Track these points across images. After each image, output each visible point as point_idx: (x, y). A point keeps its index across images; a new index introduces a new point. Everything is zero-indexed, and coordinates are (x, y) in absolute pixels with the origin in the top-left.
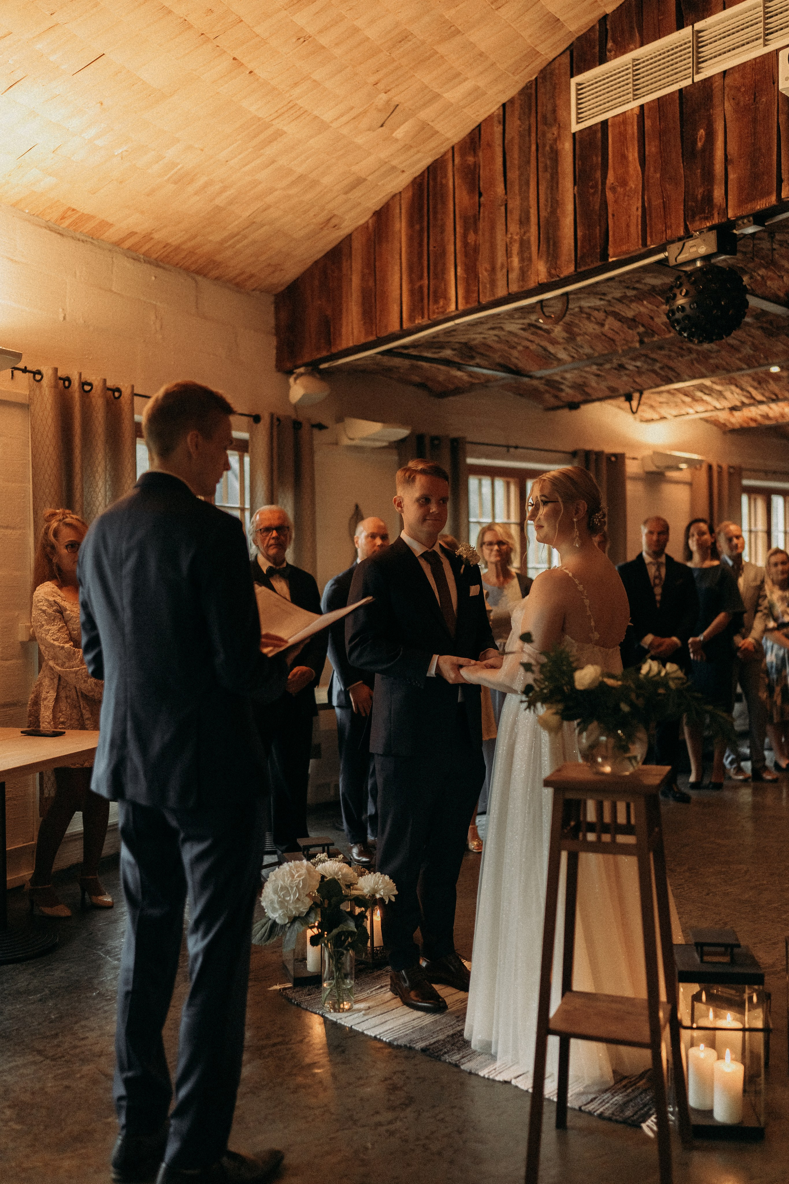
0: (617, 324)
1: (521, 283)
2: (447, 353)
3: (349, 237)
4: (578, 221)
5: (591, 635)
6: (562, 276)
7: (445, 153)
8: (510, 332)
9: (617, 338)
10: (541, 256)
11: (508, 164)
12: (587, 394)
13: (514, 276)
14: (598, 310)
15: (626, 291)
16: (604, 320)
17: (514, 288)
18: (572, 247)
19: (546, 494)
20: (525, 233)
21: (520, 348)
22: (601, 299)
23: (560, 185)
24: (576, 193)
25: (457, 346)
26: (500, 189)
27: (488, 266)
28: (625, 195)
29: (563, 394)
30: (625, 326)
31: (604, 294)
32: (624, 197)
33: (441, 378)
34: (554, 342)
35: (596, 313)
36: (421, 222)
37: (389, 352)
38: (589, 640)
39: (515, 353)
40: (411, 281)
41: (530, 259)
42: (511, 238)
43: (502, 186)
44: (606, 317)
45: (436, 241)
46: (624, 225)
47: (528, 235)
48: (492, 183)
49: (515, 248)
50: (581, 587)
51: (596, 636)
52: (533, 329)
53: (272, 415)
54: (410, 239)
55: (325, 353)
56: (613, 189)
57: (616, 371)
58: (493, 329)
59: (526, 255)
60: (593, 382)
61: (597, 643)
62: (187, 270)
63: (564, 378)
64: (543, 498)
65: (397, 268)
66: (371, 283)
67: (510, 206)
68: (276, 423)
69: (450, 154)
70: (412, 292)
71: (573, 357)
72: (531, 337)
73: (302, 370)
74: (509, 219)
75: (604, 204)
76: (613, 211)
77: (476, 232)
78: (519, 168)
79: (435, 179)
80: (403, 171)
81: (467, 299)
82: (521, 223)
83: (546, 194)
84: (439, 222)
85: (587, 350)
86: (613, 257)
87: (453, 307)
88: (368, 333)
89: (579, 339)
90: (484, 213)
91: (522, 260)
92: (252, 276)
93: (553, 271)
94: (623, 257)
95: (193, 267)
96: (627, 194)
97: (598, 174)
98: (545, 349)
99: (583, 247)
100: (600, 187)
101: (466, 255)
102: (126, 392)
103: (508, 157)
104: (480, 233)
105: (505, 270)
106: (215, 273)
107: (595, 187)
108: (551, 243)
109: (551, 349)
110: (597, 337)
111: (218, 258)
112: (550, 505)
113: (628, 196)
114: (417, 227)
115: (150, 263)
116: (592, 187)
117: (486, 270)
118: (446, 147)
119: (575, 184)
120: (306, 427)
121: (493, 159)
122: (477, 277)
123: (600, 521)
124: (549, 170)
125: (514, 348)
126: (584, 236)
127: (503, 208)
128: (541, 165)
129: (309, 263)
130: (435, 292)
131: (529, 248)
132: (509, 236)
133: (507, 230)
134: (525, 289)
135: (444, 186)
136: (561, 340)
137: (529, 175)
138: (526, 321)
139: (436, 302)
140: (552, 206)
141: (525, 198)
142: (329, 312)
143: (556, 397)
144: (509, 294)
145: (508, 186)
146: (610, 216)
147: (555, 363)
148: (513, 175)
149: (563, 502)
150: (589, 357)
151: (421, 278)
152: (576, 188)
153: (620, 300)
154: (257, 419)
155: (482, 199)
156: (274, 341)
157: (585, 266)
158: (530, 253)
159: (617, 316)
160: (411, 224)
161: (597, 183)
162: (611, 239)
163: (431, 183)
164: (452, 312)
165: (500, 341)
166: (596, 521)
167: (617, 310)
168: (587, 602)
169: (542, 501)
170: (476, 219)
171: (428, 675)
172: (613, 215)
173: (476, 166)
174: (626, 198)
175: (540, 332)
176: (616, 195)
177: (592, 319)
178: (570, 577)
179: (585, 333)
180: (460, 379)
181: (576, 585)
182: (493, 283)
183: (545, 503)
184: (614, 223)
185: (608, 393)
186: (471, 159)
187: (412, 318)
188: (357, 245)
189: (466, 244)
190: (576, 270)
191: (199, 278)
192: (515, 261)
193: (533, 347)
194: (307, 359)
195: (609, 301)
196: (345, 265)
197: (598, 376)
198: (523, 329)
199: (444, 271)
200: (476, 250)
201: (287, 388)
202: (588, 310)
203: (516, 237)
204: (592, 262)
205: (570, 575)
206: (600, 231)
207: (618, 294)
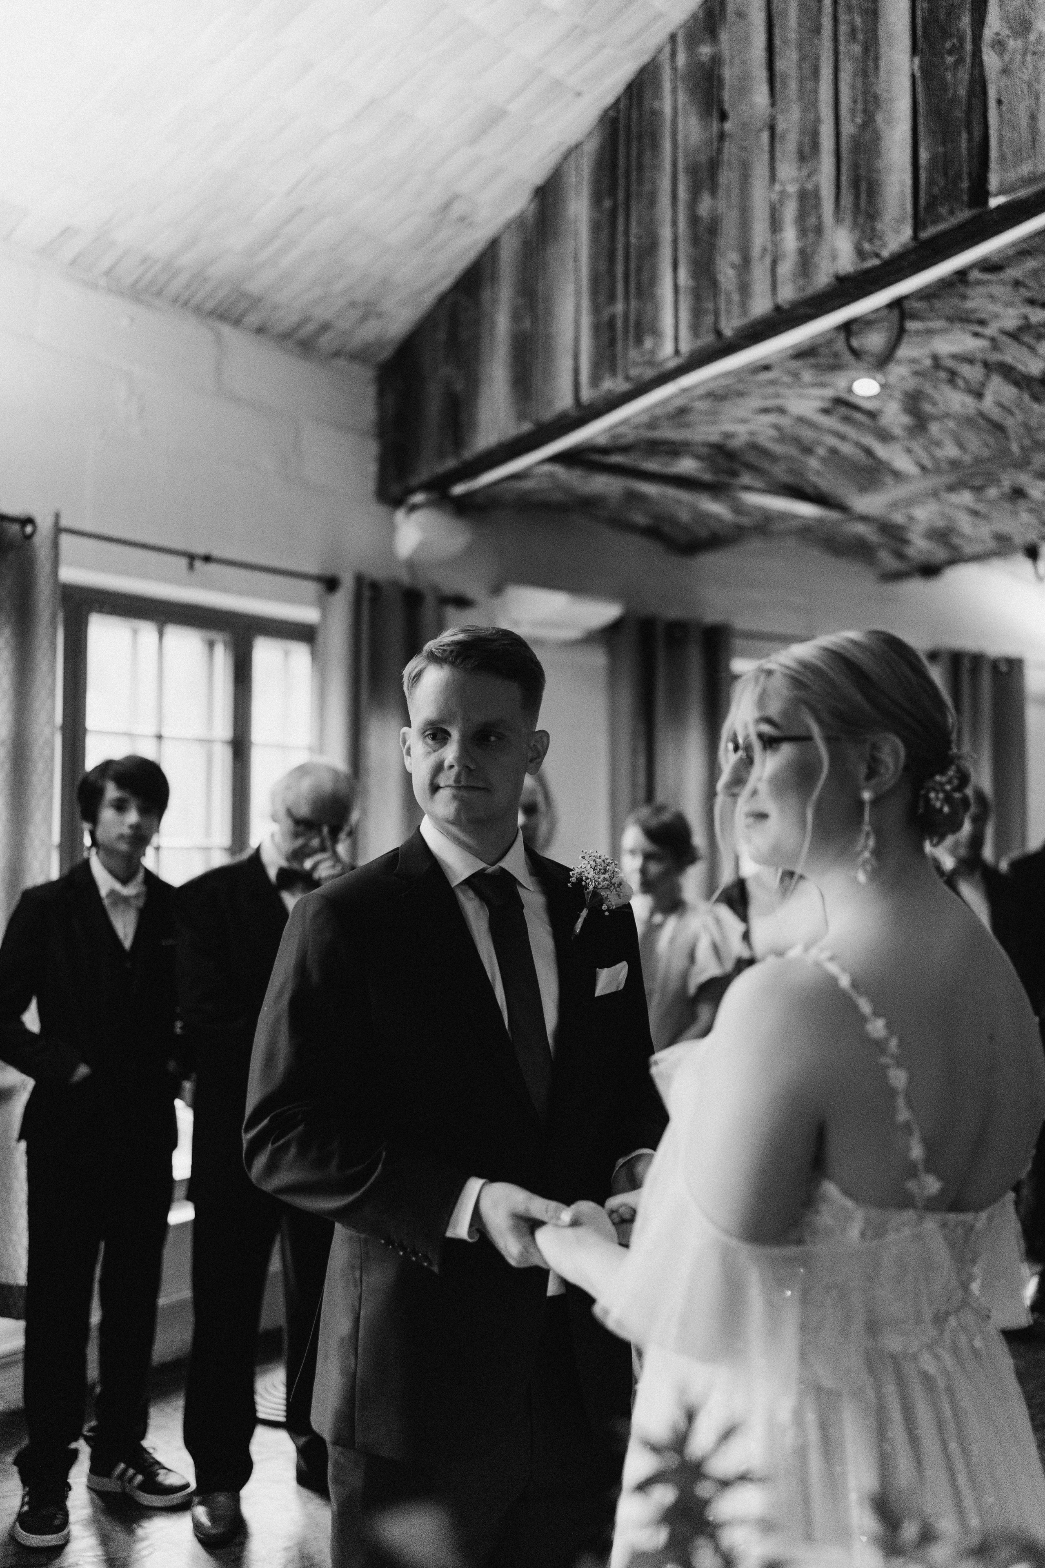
0: (1009, 392)
1: (801, 282)
2: (687, 465)
3: (494, 244)
4: (921, 128)
5: (911, 1186)
6: (885, 253)
7: (660, 50)
8: (801, 420)
9: (1010, 423)
10: (843, 220)
11: (777, 42)
12: (955, 548)
13: (786, 268)
14: (968, 359)
15: (1030, 311)
16: (983, 385)
17: (787, 294)
18: (908, 190)
19: (776, 718)
20: (810, 175)
21: (821, 451)
22: (976, 335)
23: (882, 64)
24: (916, 68)
25: (704, 450)
26: (760, 97)
27: (734, 257)
28: (1024, 54)
29: (911, 551)
30: (1026, 398)
31: (982, 322)
32: (1024, 55)
33: (684, 516)
34: (885, 436)
35: (966, 370)
36: (612, 191)
37: (565, 458)
38: (905, 1201)
39: (813, 463)
40: (596, 309)
41: (819, 230)
42: (782, 193)
43: (764, 88)
44: (987, 376)
45: (639, 222)
46: (1024, 121)
47: (814, 179)
48: (744, 90)
49: (790, 211)
50: (877, 1027)
51: (932, 1185)
52: (843, 410)
53: (359, 579)
54: (596, 228)
55: (451, 463)
56: (1000, 45)
57: (1007, 505)
58: (765, 411)
59: (812, 221)
60: (965, 523)
61: (933, 1205)
62: (198, 310)
63: (911, 518)
64: (766, 728)
65: (570, 288)
66: (527, 324)
67: (780, 127)
68: (367, 594)
69: (667, 50)
70: (597, 329)
71: (923, 468)
72: (843, 428)
73: (418, 498)
74: (778, 155)
75: (979, 84)
76: (999, 92)
77: (714, 193)
78: (800, 46)
79: (640, 104)
80: (579, 94)
81: (695, 329)
82: (802, 157)
83: (853, 87)
84: (647, 187)
85: (951, 451)
86: (1000, 193)
87: (668, 349)
88: (521, 416)
89: (934, 428)
90: (730, 150)
91: (803, 233)
92: (325, 327)
93: (867, 246)
94: (1022, 193)
95: (210, 305)
96: (1031, 48)
97: (966, 21)
98: (869, 452)
99: (931, 182)
100: (969, 47)
101: (695, 241)
102: (44, 524)
103: (777, 31)
104: (721, 193)
105: (768, 261)
106: (252, 319)
107: (958, 49)
108: (863, 186)
109: (882, 451)
110: (968, 421)
111: (254, 287)
112: (786, 750)
113: (1034, 53)
114: (607, 204)
115: (121, 294)
116: (950, 53)
117: (733, 266)
118: (657, 36)
119: (915, 50)
120: (430, 603)
121: (746, 41)
122: (714, 284)
123: (948, 799)
124: (860, 36)
125: (808, 450)
126: (933, 160)
127: (765, 136)
128: (843, 28)
129: (429, 299)
130: (638, 323)
131: (817, 206)
132: (778, 187)
133: (773, 178)
134: (810, 292)
135: (656, 114)
136: (897, 431)
137: (818, 59)
138: (829, 393)
139: (639, 341)
140: (865, 111)
141: (810, 104)
142: (459, 386)
143: (900, 555)
144: (778, 308)
145: (778, 85)
146: (992, 104)
147: (889, 480)
148: (787, 62)
149: (829, 740)
150: (955, 464)
151: (612, 298)
152: (917, 61)
153: (1014, 336)
154: (331, 584)
155: (728, 126)
156: (372, 448)
157: (934, 222)
158: (819, 218)
159: (1008, 372)
160: (597, 199)
161: (962, 40)
162: (994, 154)
163: (635, 115)
164: (669, 359)
165: (783, 437)
166: (936, 799)
167: (1008, 359)
168: (898, 1078)
169: (761, 736)
170: (714, 166)
171: (449, 1234)
172: (999, 102)
173: (716, 61)
174: (1029, 58)
175: (858, 416)
176: (1006, 58)
177: (960, 383)
178: (843, 993)
179: (947, 415)
180: (718, 519)
181: (863, 1019)
182: (745, 289)
183: (769, 743)
184: (1001, 116)
185: (992, 544)
186: (705, 50)
187: (595, 380)
188: (507, 256)
189: (694, 220)
190: (915, 237)
191: (226, 329)
192: (790, 238)
193: (846, 449)
194: (424, 474)
195: (993, 340)
196: (486, 295)
197: (975, 513)
198: (826, 411)
199: (653, 280)
200: (714, 227)
201: (392, 528)
202: (950, 363)
203: (792, 189)
204: (952, 212)
205: (845, 982)
206: (970, 140)
207: (1010, 319)
